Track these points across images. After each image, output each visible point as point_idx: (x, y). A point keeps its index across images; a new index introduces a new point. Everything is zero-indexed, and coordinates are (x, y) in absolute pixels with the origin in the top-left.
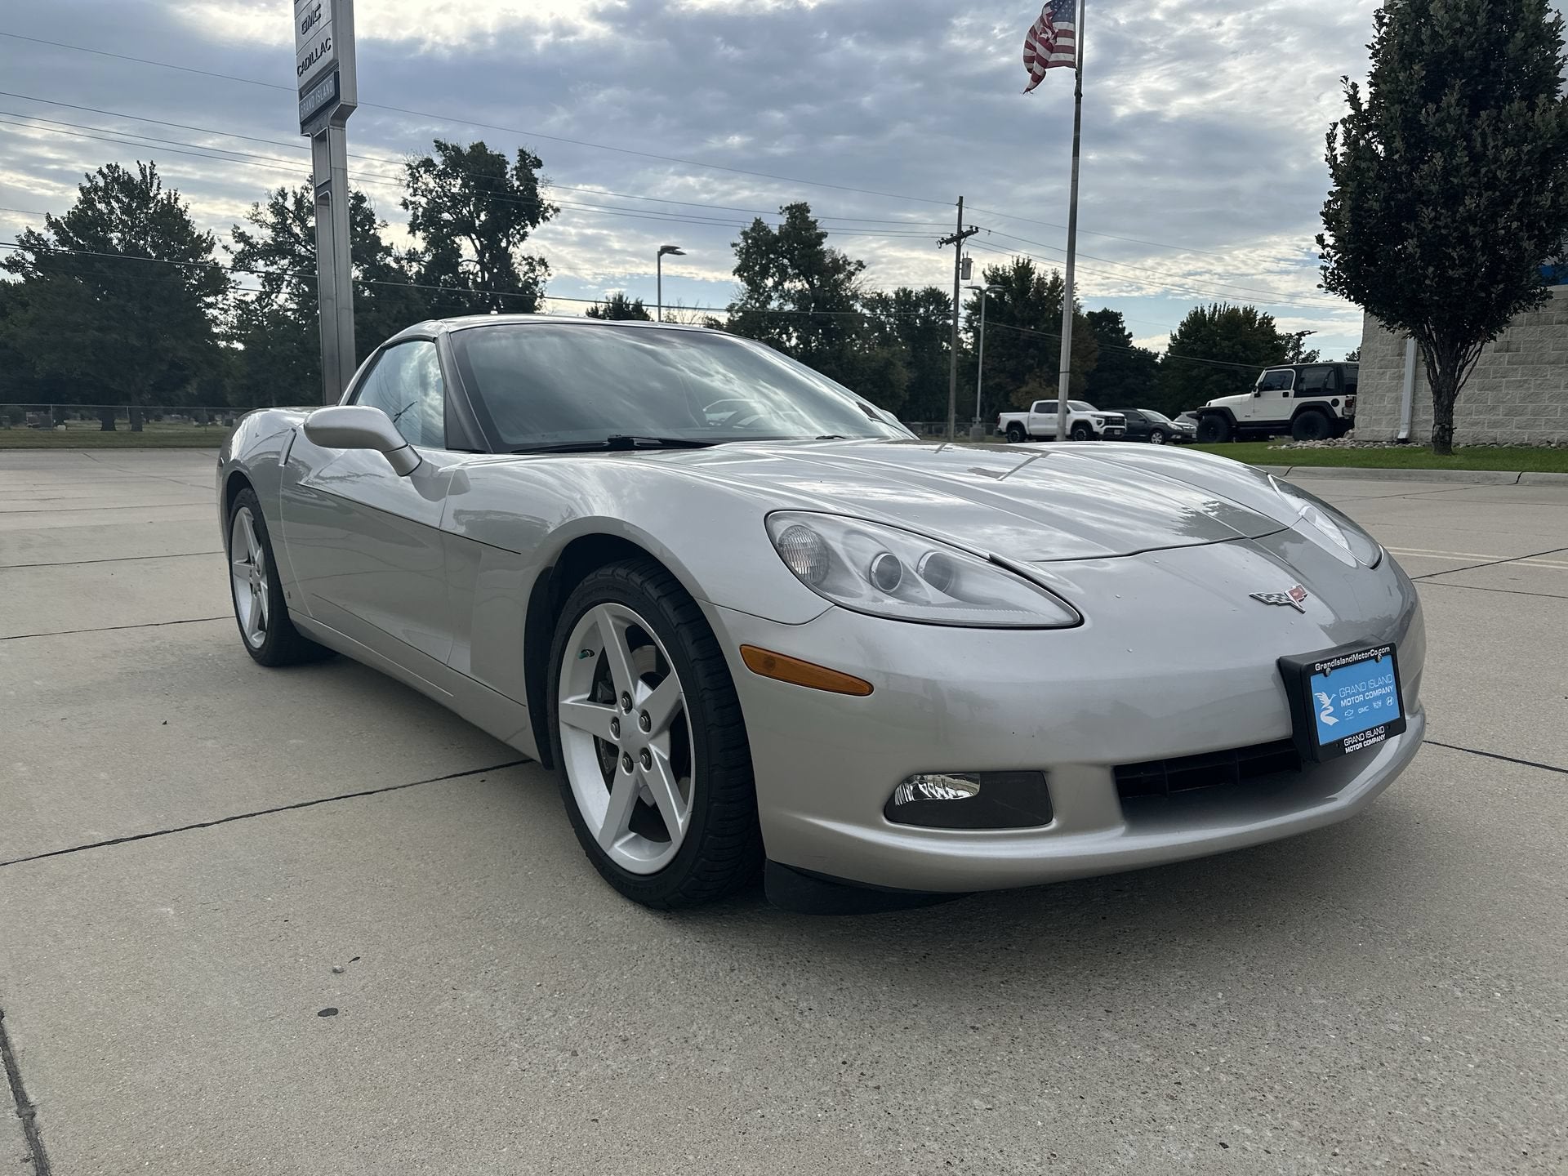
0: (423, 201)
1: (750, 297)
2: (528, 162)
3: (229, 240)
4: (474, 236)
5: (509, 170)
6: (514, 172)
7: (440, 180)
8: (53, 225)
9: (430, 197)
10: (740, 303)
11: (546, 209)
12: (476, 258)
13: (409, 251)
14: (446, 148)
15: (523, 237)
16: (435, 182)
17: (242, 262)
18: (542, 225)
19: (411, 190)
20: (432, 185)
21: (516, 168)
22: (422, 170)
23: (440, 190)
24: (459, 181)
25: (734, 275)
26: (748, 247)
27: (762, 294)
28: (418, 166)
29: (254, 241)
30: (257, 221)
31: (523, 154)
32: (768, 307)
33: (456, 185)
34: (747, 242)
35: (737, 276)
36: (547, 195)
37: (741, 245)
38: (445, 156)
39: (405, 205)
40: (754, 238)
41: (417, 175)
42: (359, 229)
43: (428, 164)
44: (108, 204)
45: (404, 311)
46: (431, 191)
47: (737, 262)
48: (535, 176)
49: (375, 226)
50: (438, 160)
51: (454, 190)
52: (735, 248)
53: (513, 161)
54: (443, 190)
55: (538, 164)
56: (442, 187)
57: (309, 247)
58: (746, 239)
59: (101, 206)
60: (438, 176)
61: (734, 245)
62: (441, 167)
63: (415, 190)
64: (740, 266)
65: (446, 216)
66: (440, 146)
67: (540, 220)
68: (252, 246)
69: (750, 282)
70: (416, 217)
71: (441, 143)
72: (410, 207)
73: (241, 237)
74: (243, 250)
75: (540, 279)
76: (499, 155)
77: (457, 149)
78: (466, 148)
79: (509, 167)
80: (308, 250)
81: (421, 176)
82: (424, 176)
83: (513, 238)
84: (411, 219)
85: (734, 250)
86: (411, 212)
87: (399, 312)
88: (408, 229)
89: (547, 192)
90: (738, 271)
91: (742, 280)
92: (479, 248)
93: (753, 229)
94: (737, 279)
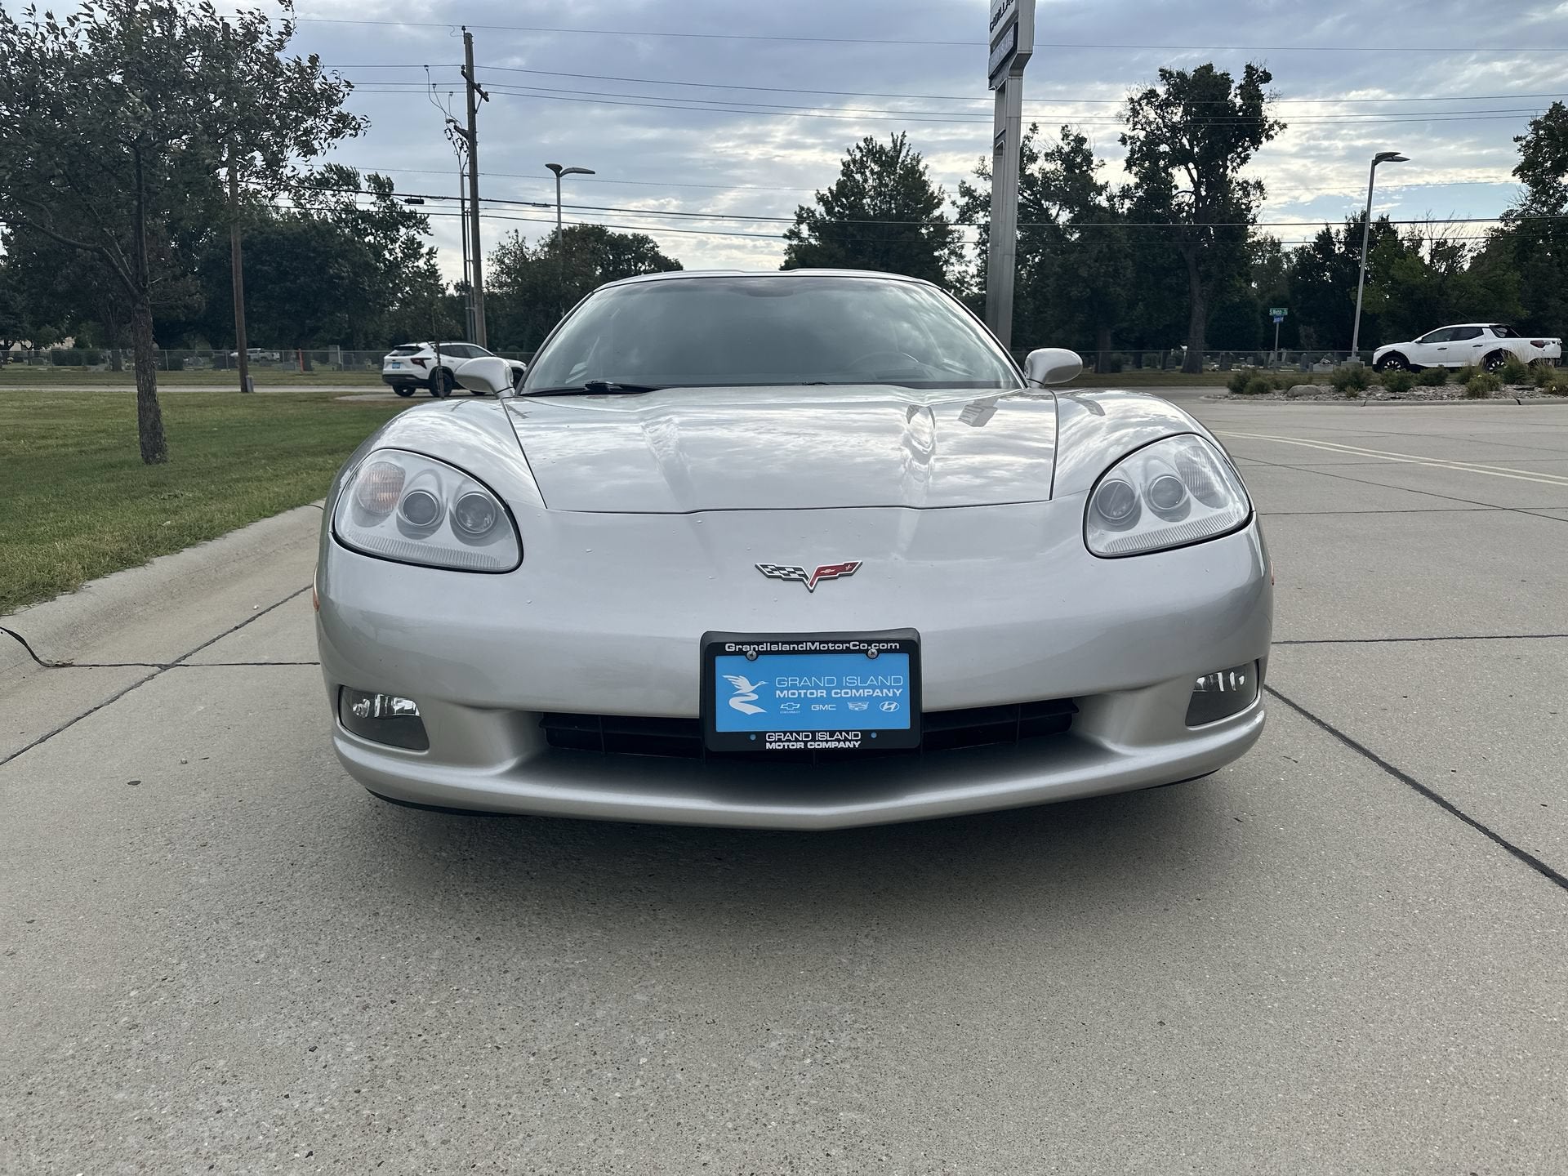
0: (1142, 134)
1: (1533, 201)
2: (1255, 78)
3: (957, 197)
4: (1191, 165)
5: (1232, 90)
6: (1238, 91)
7: (1162, 110)
8: (821, 199)
9: (1149, 130)
10: (1520, 210)
11: (1271, 127)
12: (1191, 188)
13: (1123, 187)
14: (1171, 75)
15: (1244, 160)
16: (1156, 113)
17: (965, 217)
18: (1265, 145)
19: (1130, 125)
20: (1152, 115)
21: (1241, 87)
22: (1144, 102)
23: (1160, 121)
24: (1181, 109)
25: (1514, 175)
26: (1539, 139)
27: (1551, 196)
28: (1141, 99)
29: (977, 194)
30: (982, 174)
31: (1250, 70)
32: (1561, 210)
33: (1177, 115)
34: (1537, 134)
35: (1517, 176)
36: (1271, 111)
37: (1529, 138)
38: (1169, 84)
39: (1123, 141)
40: (1548, 129)
41: (1138, 108)
42: (1077, 171)
43: (1152, 94)
44: (863, 174)
45: (1105, 250)
46: (1150, 123)
47: (1520, 158)
48: (1262, 92)
49: (1092, 166)
50: (1161, 90)
51: (1176, 119)
52: (1520, 143)
53: (1238, 78)
54: (1164, 122)
55: (1267, 78)
56: (1163, 118)
57: (1025, 194)
58: (1536, 130)
59: (858, 177)
60: (1160, 106)
61: (1517, 139)
62: (1165, 96)
63: (1135, 124)
64: (1523, 163)
65: (1164, 148)
66: (1165, 75)
67: (1263, 139)
68: (975, 198)
69: (1533, 184)
70: (1133, 152)
71: (1166, 72)
72: (1129, 142)
73: (967, 192)
74: (967, 203)
75: (1253, 204)
76: (1224, 74)
77: (1181, 75)
78: (1190, 73)
79: (1233, 86)
80: (1025, 197)
81: (1142, 109)
82: (1145, 108)
83: (1232, 162)
84: (1128, 155)
85: (1518, 145)
86: (1129, 147)
87: (1101, 252)
88: (1125, 165)
89: (1273, 108)
90: (1520, 170)
91: (1523, 181)
92: (1195, 176)
93: (1547, 117)
94: (1517, 180)
